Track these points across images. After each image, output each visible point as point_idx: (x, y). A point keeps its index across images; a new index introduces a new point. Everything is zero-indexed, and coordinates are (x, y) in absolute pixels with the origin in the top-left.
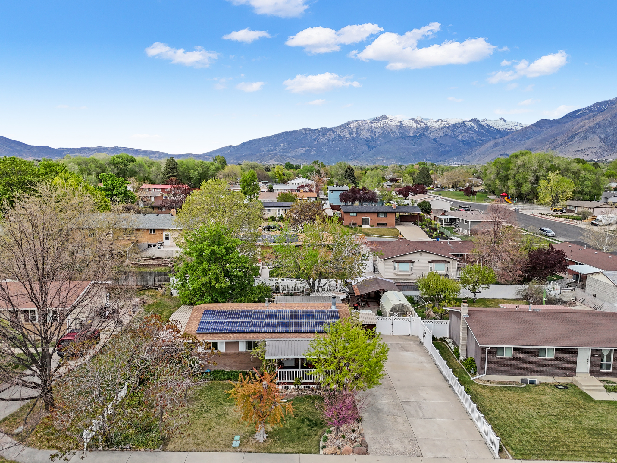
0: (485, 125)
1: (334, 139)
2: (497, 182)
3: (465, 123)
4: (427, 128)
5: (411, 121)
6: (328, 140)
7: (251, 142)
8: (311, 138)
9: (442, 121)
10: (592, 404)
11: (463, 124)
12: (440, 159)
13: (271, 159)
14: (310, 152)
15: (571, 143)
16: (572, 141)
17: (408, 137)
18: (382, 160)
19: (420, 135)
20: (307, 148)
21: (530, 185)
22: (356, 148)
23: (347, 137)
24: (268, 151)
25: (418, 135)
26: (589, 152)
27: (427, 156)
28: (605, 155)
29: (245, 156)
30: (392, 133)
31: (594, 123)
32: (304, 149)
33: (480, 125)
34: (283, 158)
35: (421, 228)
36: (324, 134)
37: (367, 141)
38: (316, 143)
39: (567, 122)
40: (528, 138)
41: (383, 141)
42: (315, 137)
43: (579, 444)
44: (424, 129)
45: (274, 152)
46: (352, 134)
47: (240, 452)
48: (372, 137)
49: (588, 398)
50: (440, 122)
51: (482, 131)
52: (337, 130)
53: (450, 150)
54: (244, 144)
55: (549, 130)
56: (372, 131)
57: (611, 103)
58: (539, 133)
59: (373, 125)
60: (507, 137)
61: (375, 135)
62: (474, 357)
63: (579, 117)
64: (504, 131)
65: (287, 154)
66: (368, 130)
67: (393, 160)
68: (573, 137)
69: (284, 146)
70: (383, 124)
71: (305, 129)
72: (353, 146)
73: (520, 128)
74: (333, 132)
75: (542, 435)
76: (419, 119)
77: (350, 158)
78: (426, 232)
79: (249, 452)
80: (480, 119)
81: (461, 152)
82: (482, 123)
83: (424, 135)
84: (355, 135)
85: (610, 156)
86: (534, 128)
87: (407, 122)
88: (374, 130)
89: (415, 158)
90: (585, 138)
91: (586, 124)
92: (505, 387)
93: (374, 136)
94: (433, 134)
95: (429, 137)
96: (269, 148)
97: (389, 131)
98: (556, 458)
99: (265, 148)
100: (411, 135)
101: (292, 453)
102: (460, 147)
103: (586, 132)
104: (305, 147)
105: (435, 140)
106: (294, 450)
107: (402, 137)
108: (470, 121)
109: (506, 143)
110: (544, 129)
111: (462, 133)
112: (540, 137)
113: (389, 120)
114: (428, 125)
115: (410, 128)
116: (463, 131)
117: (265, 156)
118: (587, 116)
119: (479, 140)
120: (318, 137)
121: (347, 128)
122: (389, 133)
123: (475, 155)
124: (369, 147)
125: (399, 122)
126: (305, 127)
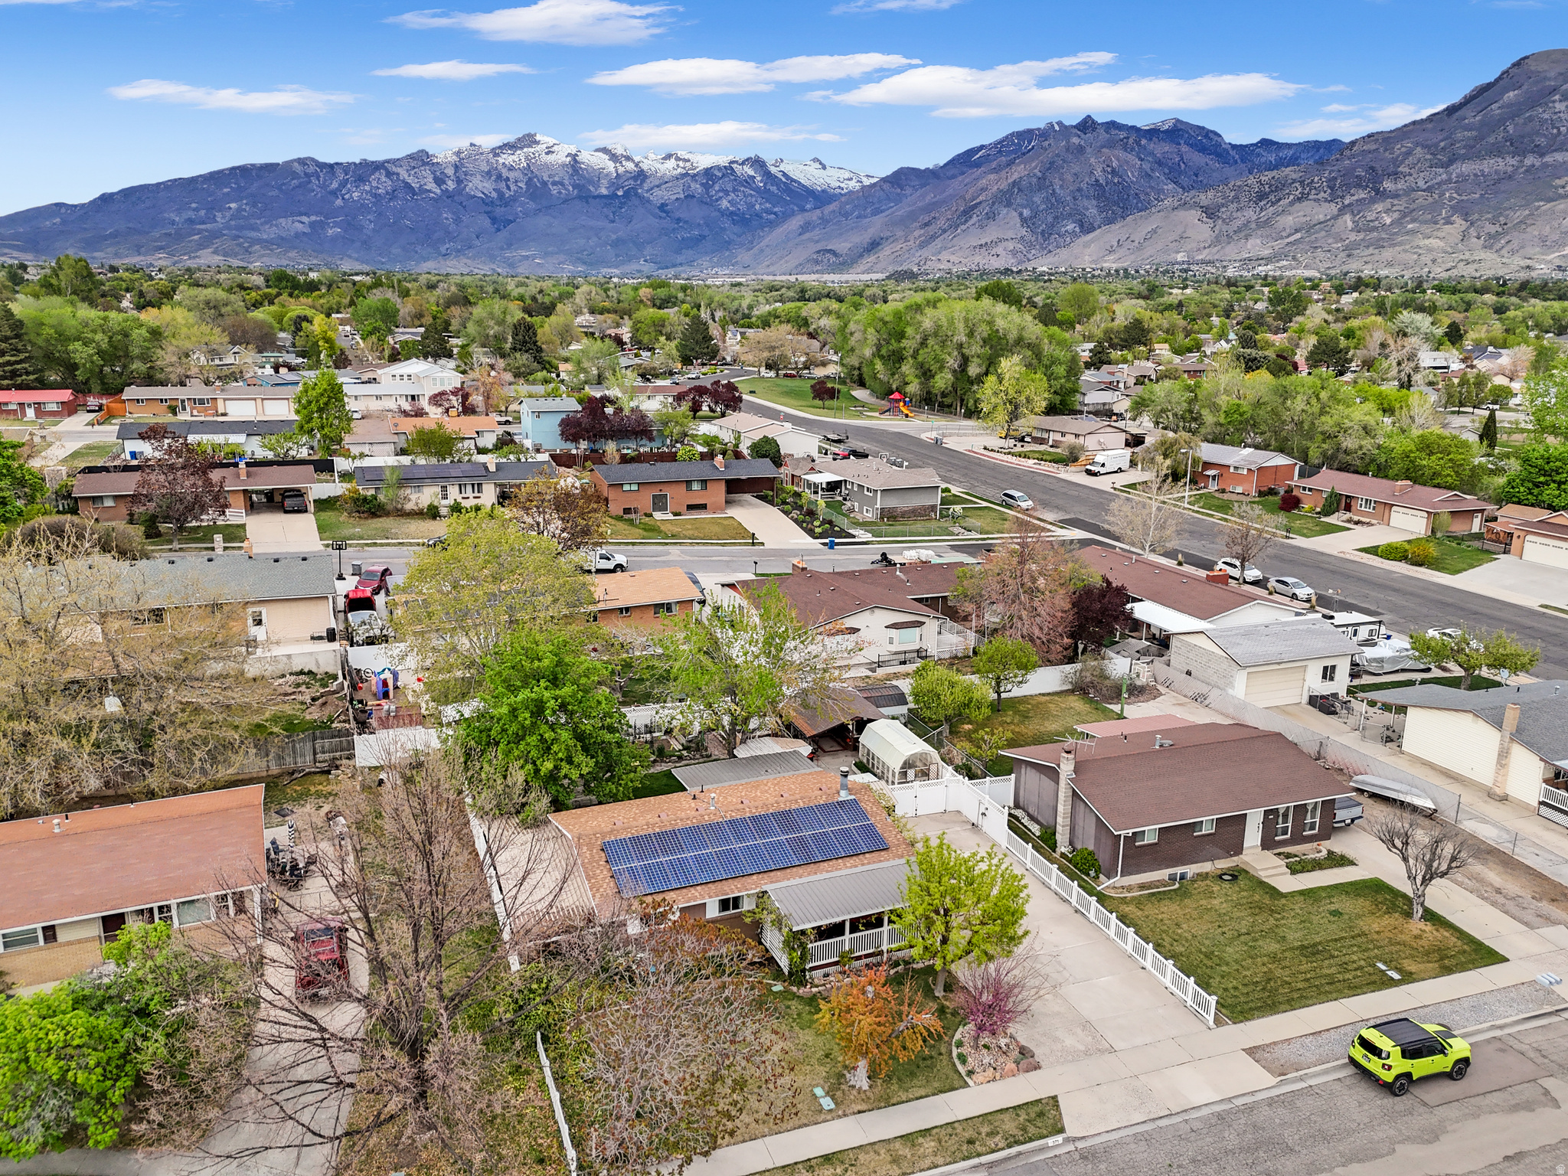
0: (779, 175)
1: (392, 195)
2: (879, 366)
3: (734, 166)
4: (641, 175)
5: (600, 154)
6: (375, 195)
7: (128, 193)
8: (323, 186)
9: (678, 159)
10: (1283, 901)
11: (728, 170)
12: (680, 259)
13: (202, 246)
14: (323, 228)
15: (963, 227)
16: (966, 221)
17: (595, 197)
18: (534, 257)
19: (627, 194)
20: (313, 218)
21: (950, 376)
22: (458, 221)
23: (430, 191)
24: (190, 221)
25: (620, 193)
26: (999, 250)
27: (648, 251)
28: (1030, 256)
29: (115, 235)
30: (554, 183)
31: (1010, 181)
32: (305, 219)
33: (768, 174)
34: (240, 245)
35: (783, 511)
36: (361, 180)
37: (486, 202)
38: (339, 202)
39: (954, 177)
40: (877, 212)
41: (532, 205)
42: (335, 185)
43: (1301, 977)
44: (635, 178)
45: (208, 226)
46: (444, 182)
47: (845, 1115)
48: (501, 195)
49: (1273, 892)
50: (673, 160)
51: (774, 189)
52: (399, 170)
53: (703, 237)
54: (105, 198)
55: (918, 193)
56: (499, 177)
57: (1040, 136)
58: (898, 200)
59: (501, 161)
60: (832, 207)
61: (508, 188)
62: (1091, 848)
63: (977, 165)
64: (823, 191)
65: (253, 234)
66: (489, 173)
67: (562, 257)
68: (967, 213)
69: (239, 210)
70: (527, 158)
71: (302, 161)
72: (450, 216)
73: (858, 186)
74: (389, 174)
75: (1248, 973)
76: (619, 151)
77: (443, 250)
78: (796, 521)
79: (860, 1112)
80: (769, 158)
81: (729, 243)
82: (773, 170)
83: (636, 194)
84: (451, 185)
85: (1040, 261)
86: (886, 186)
87: (592, 159)
88: (505, 173)
89: (617, 256)
90: (991, 216)
91: (994, 182)
92: (1153, 894)
93: (505, 190)
94: (657, 192)
95: (649, 201)
96: (191, 214)
97: (546, 178)
98: (1282, 1007)
99: (179, 211)
100: (604, 191)
101: (927, 1096)
102: (724, 229)
103: (994, 203)
104: (307, 214)
105: (662, 207)
106: (929, 1090)
107: (579, 197)
108: (743, 163)
109: (828, 222)
110: (909, 191)
111: (727, 193)
112: (901, 211)
113: (541, 148)
114: (645, 167)
115: (599, 174)
116: (729, 187)
117: (179, 237)
118: (994, 165)
119: (769, 212)
120: (343, 184)
121: (428, 163)
122: (545, 184)
123: (762, 251)
124: (494, 220)
125: (569, 155)
126: (302, 156)
